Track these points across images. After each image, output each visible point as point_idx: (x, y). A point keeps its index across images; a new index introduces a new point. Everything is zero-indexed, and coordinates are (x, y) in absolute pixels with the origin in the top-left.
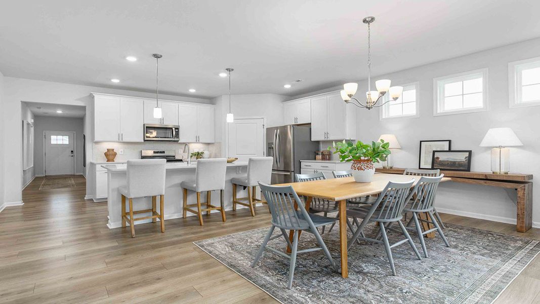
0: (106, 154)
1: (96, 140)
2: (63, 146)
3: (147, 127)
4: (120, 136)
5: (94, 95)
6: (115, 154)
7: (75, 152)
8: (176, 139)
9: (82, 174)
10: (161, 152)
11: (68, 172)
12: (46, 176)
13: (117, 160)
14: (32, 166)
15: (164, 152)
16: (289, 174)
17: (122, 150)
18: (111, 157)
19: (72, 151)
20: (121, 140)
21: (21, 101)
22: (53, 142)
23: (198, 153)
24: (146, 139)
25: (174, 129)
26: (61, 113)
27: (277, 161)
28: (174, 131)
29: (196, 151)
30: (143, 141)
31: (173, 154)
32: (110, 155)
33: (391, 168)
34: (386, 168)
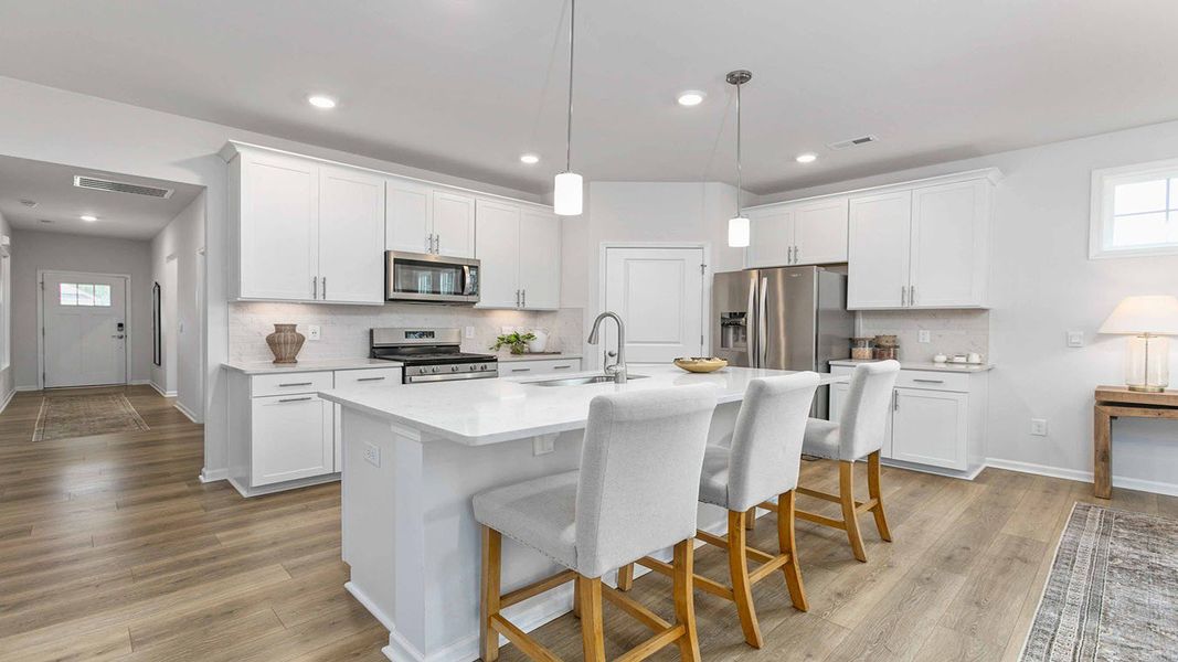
0: (272, 342)
1: (245, 294)
2: (95, 312)
3: (396, 261)
4: (319, 284)
5: (239, 150)
6: (300, 340)
7: (129, 327)
8: (471, 299)
9: (147, 382)
10: (423, 334)
11: (111, 378)
12: (45, 391)
13: (304, 357)
14: (7, 365)
15: (431, 334)
17: (317, 328)
18: (287, 351)
19: (120, 325)
20: (320, 298)
22: (64, 301)
24: (393, 295)
25: (466, 268)
26: (92, 224)
28: (467, 275)
29: (508, 331)
30: (380, 301)
31: (453, 340)
32: (286, 343)
33: (1162, 391)
34: (1144, 390)
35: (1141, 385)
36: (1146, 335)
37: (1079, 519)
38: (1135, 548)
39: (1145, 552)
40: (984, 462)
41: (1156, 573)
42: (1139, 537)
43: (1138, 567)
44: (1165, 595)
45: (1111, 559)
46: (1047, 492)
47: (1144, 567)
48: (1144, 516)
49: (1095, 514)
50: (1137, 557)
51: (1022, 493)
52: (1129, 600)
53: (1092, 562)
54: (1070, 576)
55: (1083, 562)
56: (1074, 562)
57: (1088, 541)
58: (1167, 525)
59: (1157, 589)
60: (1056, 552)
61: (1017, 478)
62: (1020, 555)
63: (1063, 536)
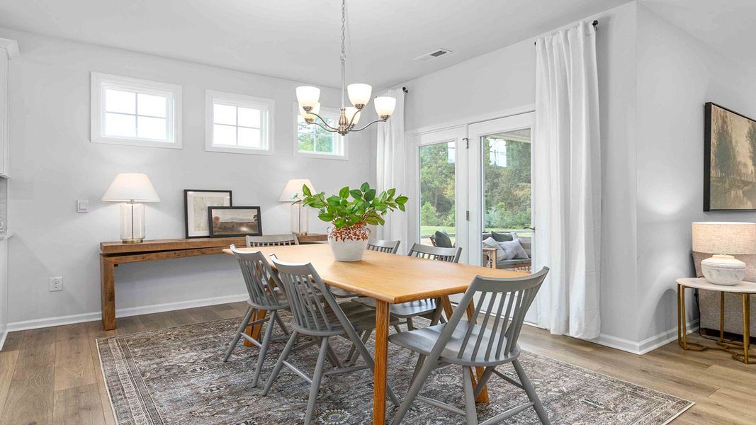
33: (142, 241)
34: (132, 242)
35: (130, 239)
36: (132, 202)
37: (106, 352)
38: (150, 360)
39: (157, 360)
40: (5, 328)
41: (172, 373)
42: (148, 350)
43: (161, 373)
44: (185, 386)
45: (143, 375)
46: (71, 339)
47: (163, 372)
48: (140, 334)
49: (113, 344)
50: (155, 366)
51: (53, 346)
52: (171, 401)
53: (133, 383)
54: (128, 404)
55: (129, 387)
56: (123, 390)
57: (122, 368)
58: (156, 335)
59: (178, 384)
60: (107, 387)
61: (41, 335)
62: (82, 404)
63: (104, 371)
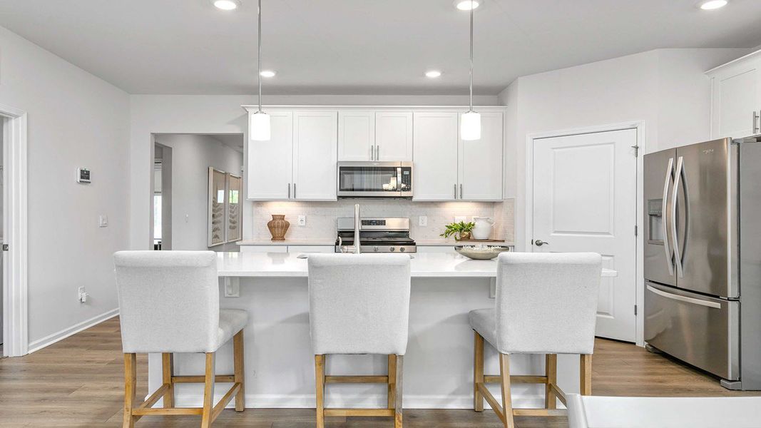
0: (271, 226)
3: (342, 169)
4: (292, 188)
5: (248, 110)
6: (287, 226)
8: (405, 194)
10: (377, 223)
13: (293, 236)
16: (718, 305)
17: (304, 217)
18: (279, 232)
20: (292, 197)
21: (152, 134)
23: (462, 224)
25: (399, 169)
27: (673, 259)
28: (400, 175)
30: (335, 198)
32: (278, 227)
